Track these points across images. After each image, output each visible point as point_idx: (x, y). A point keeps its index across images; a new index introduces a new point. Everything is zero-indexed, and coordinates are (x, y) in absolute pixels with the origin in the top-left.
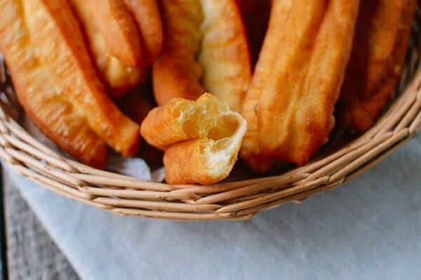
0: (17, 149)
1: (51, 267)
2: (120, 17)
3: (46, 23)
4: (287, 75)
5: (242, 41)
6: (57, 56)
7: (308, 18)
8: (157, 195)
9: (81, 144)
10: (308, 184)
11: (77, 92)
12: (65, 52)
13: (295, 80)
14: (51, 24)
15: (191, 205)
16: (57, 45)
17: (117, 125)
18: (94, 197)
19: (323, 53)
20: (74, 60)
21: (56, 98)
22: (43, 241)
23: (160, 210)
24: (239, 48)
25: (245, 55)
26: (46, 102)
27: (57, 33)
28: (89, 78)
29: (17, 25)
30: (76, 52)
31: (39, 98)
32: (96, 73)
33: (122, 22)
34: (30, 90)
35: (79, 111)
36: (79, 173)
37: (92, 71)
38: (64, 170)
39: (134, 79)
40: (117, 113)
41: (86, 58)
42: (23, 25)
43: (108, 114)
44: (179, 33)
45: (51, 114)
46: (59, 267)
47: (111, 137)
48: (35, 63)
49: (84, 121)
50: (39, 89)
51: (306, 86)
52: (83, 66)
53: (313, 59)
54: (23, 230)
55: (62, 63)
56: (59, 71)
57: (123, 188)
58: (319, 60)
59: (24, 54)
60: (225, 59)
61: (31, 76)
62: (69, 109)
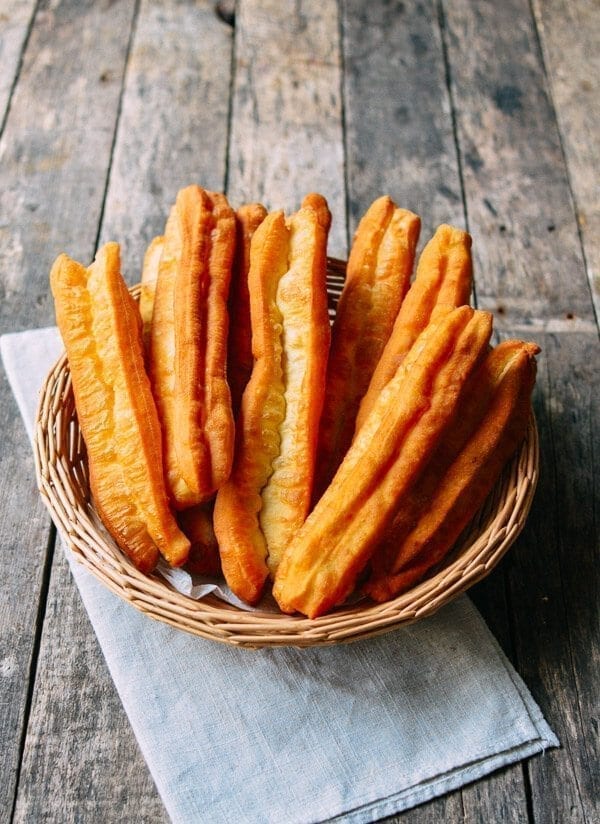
0: (79, 537)
1: (81, 644)
2: (195, 448)
3: (131, 426)
4: (321, 539)
5: (305, 488)
6: (133, 461)
7: (358, 491)
8: (185, 611)
9: (135, 546)
10: (308, 636)
11: (143, 500)
12: (141, 460)
13: (327, 545)
14: (135, 429)
15: (210, 627)
16: (135, 451)
17: (171, 538)
18: (135, 599)
19: (360, 526)
20: (147, 469)
21: (124, 497)
22: (79, 619)
23: (185, 624)
24: (301, 494)
25: (304, 503)
26: (115, 499)
27: (138, 439)
28: (156, 490)
29: (104, 414)
30: (151, 461)
31: (108, 493)
32: (165, 483)
33: (196, 453)
34: (103, 483)
35: (141, 516)
36: (128, 575)
37: (162, 483)
38: (115, 569)
39: (198, 498)
40: (174, 527)
41: (160, 470)
42: (110, 416)
43: (165, 526)
44: (250, 466)
45: (116, 511)
46: (89, 647)
47: (163, 546)
48: (113, 457)
49: (144, 525)
50: (111, 485)
51: (334, 552)
52: (154, 477)
53: (349, 531)
54: (63, 604)
55: (137, 469)
56: (132, 475)
57: (159, 598)
58: (354, 533)
59: (105, 446)
60: (285, 500)
61: (106, 470)
62: (133, 511)
